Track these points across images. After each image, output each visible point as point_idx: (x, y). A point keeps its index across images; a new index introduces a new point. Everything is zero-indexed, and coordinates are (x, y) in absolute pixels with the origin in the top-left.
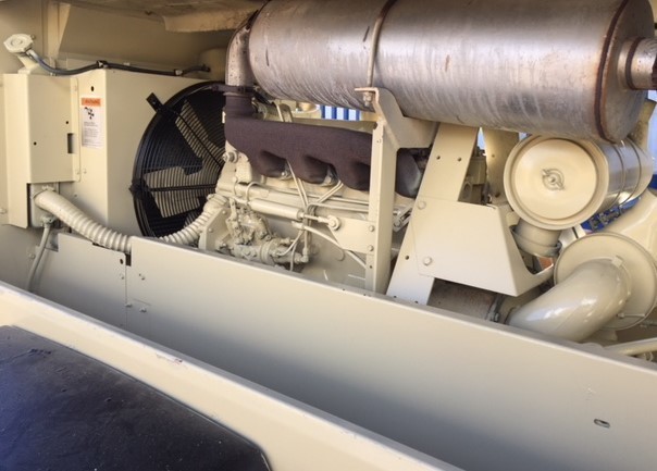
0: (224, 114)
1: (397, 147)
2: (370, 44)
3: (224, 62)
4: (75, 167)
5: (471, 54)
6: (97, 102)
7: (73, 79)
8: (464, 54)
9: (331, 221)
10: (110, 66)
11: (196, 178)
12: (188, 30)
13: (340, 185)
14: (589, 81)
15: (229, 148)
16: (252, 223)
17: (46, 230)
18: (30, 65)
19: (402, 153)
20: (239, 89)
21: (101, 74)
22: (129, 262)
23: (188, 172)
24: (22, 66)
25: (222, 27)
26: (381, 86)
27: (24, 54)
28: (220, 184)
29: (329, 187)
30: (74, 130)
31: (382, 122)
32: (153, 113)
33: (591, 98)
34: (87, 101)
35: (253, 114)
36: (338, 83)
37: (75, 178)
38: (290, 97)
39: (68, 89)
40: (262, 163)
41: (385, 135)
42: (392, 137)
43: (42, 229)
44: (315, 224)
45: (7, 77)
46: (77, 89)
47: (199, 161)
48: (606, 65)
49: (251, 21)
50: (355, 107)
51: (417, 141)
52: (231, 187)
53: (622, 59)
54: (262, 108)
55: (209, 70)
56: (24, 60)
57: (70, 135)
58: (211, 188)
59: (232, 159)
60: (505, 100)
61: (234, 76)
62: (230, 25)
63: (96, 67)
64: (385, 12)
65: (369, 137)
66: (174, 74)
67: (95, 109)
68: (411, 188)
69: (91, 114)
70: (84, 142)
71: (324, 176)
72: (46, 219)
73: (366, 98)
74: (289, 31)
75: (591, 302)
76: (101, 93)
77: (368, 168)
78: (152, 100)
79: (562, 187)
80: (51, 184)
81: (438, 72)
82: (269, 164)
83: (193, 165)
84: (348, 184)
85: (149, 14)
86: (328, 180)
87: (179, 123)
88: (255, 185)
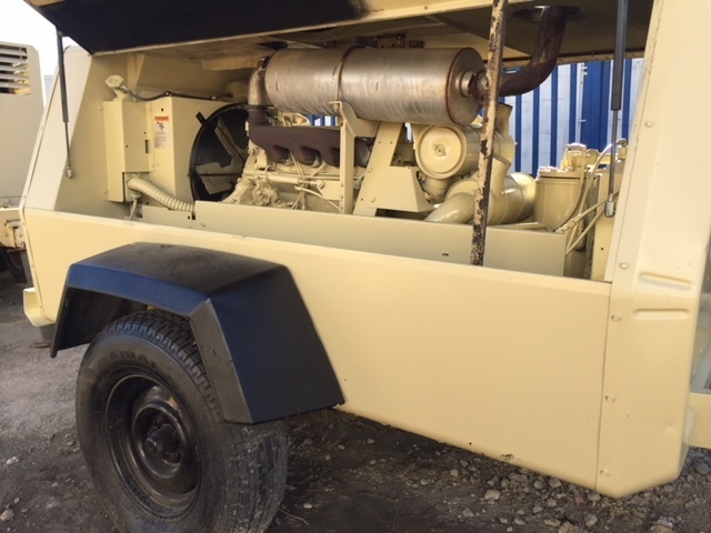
0: (247, 124)
1: (354, 136)
2: (336, 77)
3: (246, 90)
4: (151, 162)
5: (388, 81)
6: (166, 118)
7: (148, 104)
8: (385, 81)
9: (318, 183)
10: (174, 95)
11: (227, 169)
12: (220, 69)
13: (324, 164)
14: (443, 94)
15: (251, 146)
16: (269, 192)
17: (135, 203)
18: (121, 96)
19: (357, 140)
20: (258, 107)
21: (169, 100)
22: (194, 218)
23: (222, 166)
24: (115, 96)
25: (243, 66)
26: (343, 100)
27: (119, 88)
28: (245, 171)
29: (317, 167)
30: (150, 137)
31: (345, 121)
32: (200, 125)
33: (444, 102)
34: (158, 118)
35: (266, 123)
36: (320, 100)
37: (150, 170)
38: (291, 111)
39: (144, 110)
40: (274, 153)
41: (347, 129)
42: (351, 130)
43: (132, 202)
44: (309, 187)
45: (106, 104)
46: (151, 110)
47: (230, 158)
48: (449, 86)
49: (265, 64)
50: (330, 114)
51: (366, 132)
52: (252, 172)
53: (457, 82)
54: (271, 120)
55: (232, 96)
56: (117, 92)
57: (147, 141)
58: (240, 175)
59: (254, 153)
60: (407, 106)
61: (254, 98)
62: (248, 65)
63: (164, 95)
64: (344, 58)
65: (339, 132)
66: (211, 99)
67: (165, 123)
68: (365, 160)
69: (162, 127)
70: (157, 145)
71: (314, 160)
72: (134, 196)
73: (336, 108)
74: (289, 70)
75: (456, 212)
76: (168, 112)
77: (339, 150)
78: (199, 116)
79: (444, 154)
80: (136, 173)
81: (373, 91)
82: (279, 154)
83: (225, 161)
84: (329, 163)
85: (191, 59)
86: (316, 162)
87: (217, 131)
88: (269, 170)
